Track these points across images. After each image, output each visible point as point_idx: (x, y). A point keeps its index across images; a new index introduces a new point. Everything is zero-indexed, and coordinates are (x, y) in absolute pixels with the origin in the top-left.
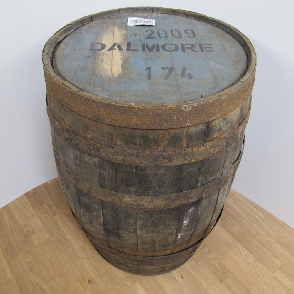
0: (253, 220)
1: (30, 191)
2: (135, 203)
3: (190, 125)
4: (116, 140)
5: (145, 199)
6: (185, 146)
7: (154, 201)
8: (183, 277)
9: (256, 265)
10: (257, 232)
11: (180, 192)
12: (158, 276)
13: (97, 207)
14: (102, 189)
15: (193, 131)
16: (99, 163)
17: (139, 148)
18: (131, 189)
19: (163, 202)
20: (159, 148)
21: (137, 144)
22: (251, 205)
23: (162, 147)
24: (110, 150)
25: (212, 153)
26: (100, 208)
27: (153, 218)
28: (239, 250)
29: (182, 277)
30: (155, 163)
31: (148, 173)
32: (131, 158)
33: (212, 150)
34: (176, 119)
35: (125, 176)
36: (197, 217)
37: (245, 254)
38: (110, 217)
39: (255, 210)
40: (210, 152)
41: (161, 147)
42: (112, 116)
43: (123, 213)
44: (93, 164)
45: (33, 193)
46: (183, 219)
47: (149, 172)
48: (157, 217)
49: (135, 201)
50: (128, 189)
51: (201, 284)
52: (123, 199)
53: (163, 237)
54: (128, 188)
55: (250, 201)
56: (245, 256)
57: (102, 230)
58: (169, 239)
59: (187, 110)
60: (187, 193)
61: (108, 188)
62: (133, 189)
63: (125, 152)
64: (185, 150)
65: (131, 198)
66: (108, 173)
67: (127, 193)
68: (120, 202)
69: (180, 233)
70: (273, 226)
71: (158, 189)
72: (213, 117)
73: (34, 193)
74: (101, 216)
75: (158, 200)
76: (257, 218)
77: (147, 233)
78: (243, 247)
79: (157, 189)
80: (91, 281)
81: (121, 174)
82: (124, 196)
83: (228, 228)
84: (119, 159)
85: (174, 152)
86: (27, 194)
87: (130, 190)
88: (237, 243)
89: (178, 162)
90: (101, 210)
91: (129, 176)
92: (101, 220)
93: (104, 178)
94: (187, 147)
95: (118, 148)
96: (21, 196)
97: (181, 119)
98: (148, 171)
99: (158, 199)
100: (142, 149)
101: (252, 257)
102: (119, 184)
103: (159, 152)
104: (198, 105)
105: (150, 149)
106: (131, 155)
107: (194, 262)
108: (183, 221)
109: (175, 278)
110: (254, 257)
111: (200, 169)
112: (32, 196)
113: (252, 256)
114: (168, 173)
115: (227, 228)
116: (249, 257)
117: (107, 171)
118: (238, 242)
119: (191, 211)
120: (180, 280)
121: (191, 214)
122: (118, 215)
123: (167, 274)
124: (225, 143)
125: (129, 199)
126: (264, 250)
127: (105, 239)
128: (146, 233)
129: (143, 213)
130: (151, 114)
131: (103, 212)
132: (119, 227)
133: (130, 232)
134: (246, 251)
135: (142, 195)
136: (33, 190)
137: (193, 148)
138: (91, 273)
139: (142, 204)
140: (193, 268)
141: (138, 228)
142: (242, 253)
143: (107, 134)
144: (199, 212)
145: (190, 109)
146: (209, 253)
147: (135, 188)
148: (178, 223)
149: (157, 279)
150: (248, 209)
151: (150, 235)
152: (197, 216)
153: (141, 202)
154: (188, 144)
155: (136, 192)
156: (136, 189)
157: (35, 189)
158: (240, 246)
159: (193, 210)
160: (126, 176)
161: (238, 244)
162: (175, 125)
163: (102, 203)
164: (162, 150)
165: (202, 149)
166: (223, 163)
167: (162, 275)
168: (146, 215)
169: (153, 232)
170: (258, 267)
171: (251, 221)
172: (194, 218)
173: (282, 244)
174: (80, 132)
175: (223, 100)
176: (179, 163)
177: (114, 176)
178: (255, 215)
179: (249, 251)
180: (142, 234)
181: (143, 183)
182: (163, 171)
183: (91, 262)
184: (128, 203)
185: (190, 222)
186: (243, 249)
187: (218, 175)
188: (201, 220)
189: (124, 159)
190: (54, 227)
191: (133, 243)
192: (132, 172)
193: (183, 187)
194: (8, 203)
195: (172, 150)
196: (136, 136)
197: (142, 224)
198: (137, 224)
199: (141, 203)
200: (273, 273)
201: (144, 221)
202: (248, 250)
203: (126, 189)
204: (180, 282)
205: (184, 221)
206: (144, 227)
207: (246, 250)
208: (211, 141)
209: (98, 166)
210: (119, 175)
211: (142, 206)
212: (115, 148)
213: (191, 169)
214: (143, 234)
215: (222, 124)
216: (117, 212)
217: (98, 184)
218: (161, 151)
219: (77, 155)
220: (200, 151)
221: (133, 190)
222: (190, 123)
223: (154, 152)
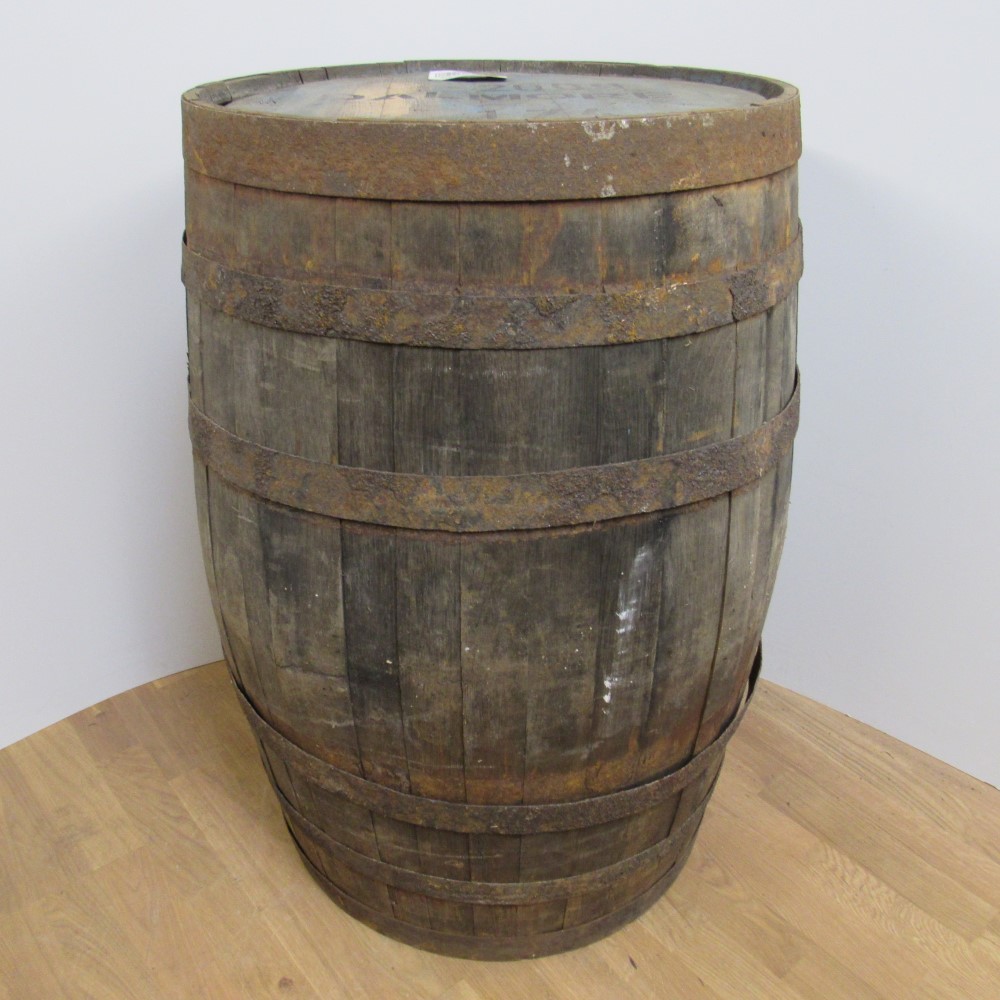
0: (874, 778)
1: (89, 710)
2: (453, 508)
3: (614, 194)
4: (391, 256)
5: (485, 489)
6: (602, 274)
7: (516, 497)
8: (636, 961)
9: (902, 916)
10: (893, 814)
11: (598, 464)
12: (543, 960)
13: (326, 562)
14: (346, 470)
15: (624, 219)
16: (338, 361)
17: (462, 278)
18: (440, 449)
19: (546, 502)
20: (525, 273)
21: (455, 262)
22: (863, 734)
23: (533, 270)
24: (372, 298)
25: (691, 319)
26: (336, 564)
27: (515, 581)
28: (834, 870)
29: (632, 962)
30: (514, 334)
31: (491, 376)
32: (439, 316)
33: (689, 307)
34: (571, 166)
35: (420, 397)
36: (662, 603)
37: (857, 881)
38: (368, 601)
39: (878, 748)
40: (684, 314)
41: (529, 272)
42: (381, 166)
43: (411, 562)
44: (318, 370)
45: (99, 716)
46: (616, 599)
47: (494, 372)
48: (528, 574)
49: (451, 500)
50: (431, 451)
51: (706, 982)
52: (413, 495)
53: (552, 684)
54: (428, 447)
55: (858, 722)
56: (861, 888)
57: (340, 676)
58: (574, 695)
59: (600, 138)
60: (622, 470)
61: (363, 464)
62: (445, 449)
63: (419, 296)
64: (604, 291)
65: (439, 491)
66: (365, 396)
67: (426, 471)
68: (404, 514)
69: (609, 672)
70: (948, 796)
71: (525, 446)
72: (682, 180)
73: (103, 714)
74: (337, 600)
75: (527, 494)
76: (889, 774)
77: (495, 654)
78: (848, 860)
79: (523, 444)
80: (291, 981)
81: (407, 388)
82: (418, 481)
83: (788, 804)
84: (399, 327)
85: (571, 292)
86: (78, 720)
87: (436, 451)
88: (826, 851)
89: (586, 332)
90: (340, 573)
91: (431, 393)
92: (338, 622)
93: (352, 423)
94: (611, 279)
95: (398, 284)
96: (56, 725)
97: (585, 168)
98: (493, 366)
99: (526, 489)
100: (472, 281)
101: (887, 893)
102: (401, 433)
103: (524, 289)
104: (631, 126)
105: (497, 277)
106: (438, 304)
107: (675, 911)
108: (615, 609)
109: (607, 966)
110: (893, 893)
111: (656, 376)
112: (94, 724)
113: (884, 888)
114: (555, 377)
115: (786, 806)
116: (873, 893)
117: (364, 386)
118: (828, 846)
119: (641, 566)
120: (626, 973)
121: (641, 578)
122: (396, 579)
123: (576, 953)
124: (729, 298)
125: (432, 495)
126: (929, 868)
127: (350, 726)
128: (492, 657)
129: (481, 554)
130: (495, 145)
131: (344, 578)
132: (399, 637)
133: (438, 655)
134: (862, 874)
135: (475, 474)
136: (100, 705)
137: (629, 287)
138: (291, 955)
139: (475, 514)
140: (671, 934)
141: (465, 629)
142: (848, 880)
143: (367, 237)
144: (670, 583)
145: (611, 135)
146: (727, 882)
147: (453, 446)
148: (602, 615)
149: (538, 971)
150: (854, 748)
151: (505, 664)
152: (664, 598)
153: (473, 501)
154: (611, 268)
155: (456, 459)
156: (455, 450)
157: (108, 702)
158: (838, 859)
159: (646, 560)
160: (423, 395)
161: (829, 852)
162: (566, 187)
163: (342, 539)
164: (532, 283)
165: (654, 296)
166: (731, 380)
167: (555, 958)
168: (488, 564)
169: (517, 651)
170: (912, 921)
171: (870, 783)
172: (655, 606)
173: (988, 848)
174: (284, 256)
175: (707, 129)
176: (588, 338)
177: (384, 403)
178: (879, 763)
179: (874, 874)
180: (476, 657)
181: (478, 417)
182: (540, 370)
183: (295, 919)
184: (428, 511)
185: (641, 619)
186: (850, 867)
187: (721, 430)
188: (678, 626)
189: (416, 322)
190: (165, 813)
191: (448, 716)
192: (442, 373)
193: (606, 447)
194: (9, 744)
195: (563, 285)
196: (454, 232)
197: (477, 606)
198: (460, 611)
199: (472, 508)
200: (970, 940)
201: (483, 592)
202: (868, 869)
203: (422, 452)
204: (627, 980)
205: (619, 612)
206: (486, 621)
207: (861, 869)
208: (681, 271)
209: (335, 374)
210: (399, 394)
211: (474, 521)
212: (389, 286)
213: (627, 372)
214: (482, 657)
215: (712, 220)
216: (393, 567)
217: (333, 453)
218: (530, 287)
219: (270, 357)
220: (652, 303)
221: (445, 453)
222: (614, 184)
223: (510, 292)
